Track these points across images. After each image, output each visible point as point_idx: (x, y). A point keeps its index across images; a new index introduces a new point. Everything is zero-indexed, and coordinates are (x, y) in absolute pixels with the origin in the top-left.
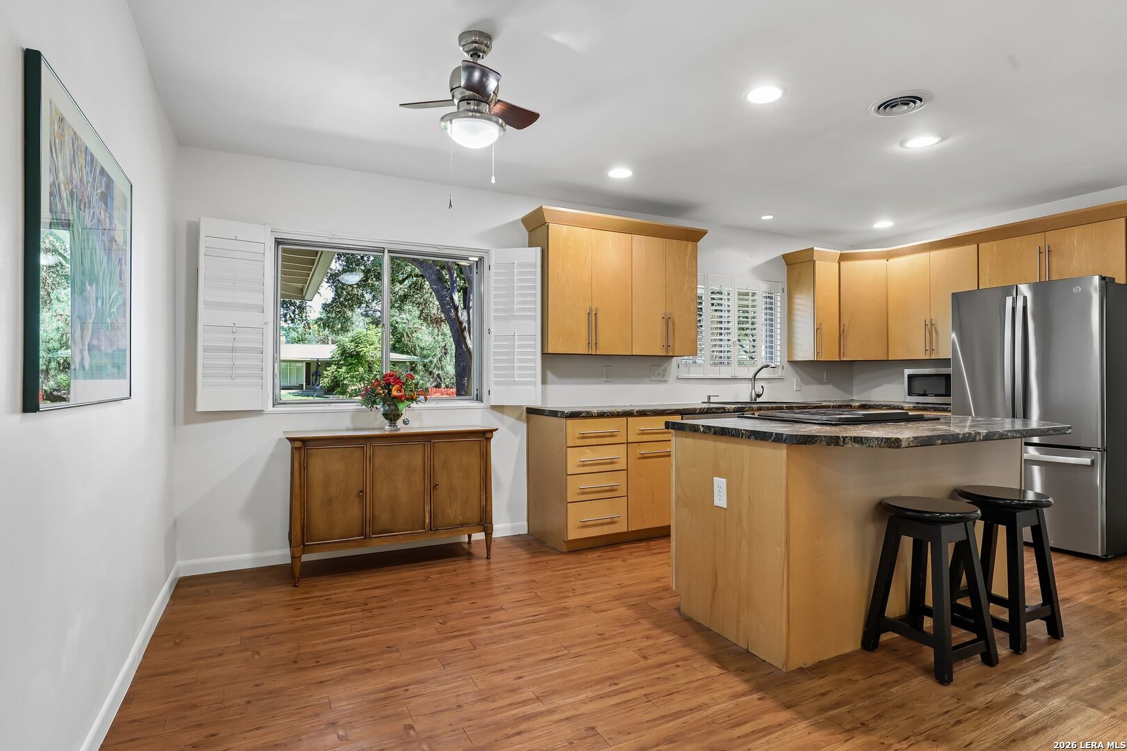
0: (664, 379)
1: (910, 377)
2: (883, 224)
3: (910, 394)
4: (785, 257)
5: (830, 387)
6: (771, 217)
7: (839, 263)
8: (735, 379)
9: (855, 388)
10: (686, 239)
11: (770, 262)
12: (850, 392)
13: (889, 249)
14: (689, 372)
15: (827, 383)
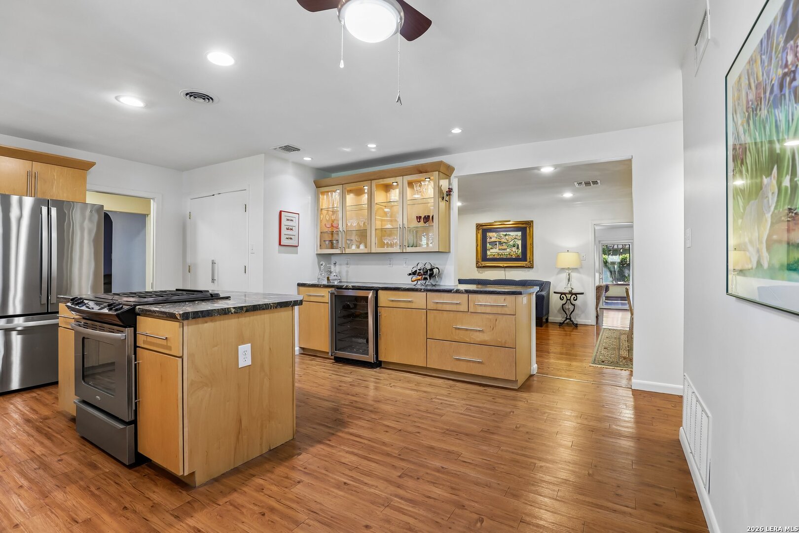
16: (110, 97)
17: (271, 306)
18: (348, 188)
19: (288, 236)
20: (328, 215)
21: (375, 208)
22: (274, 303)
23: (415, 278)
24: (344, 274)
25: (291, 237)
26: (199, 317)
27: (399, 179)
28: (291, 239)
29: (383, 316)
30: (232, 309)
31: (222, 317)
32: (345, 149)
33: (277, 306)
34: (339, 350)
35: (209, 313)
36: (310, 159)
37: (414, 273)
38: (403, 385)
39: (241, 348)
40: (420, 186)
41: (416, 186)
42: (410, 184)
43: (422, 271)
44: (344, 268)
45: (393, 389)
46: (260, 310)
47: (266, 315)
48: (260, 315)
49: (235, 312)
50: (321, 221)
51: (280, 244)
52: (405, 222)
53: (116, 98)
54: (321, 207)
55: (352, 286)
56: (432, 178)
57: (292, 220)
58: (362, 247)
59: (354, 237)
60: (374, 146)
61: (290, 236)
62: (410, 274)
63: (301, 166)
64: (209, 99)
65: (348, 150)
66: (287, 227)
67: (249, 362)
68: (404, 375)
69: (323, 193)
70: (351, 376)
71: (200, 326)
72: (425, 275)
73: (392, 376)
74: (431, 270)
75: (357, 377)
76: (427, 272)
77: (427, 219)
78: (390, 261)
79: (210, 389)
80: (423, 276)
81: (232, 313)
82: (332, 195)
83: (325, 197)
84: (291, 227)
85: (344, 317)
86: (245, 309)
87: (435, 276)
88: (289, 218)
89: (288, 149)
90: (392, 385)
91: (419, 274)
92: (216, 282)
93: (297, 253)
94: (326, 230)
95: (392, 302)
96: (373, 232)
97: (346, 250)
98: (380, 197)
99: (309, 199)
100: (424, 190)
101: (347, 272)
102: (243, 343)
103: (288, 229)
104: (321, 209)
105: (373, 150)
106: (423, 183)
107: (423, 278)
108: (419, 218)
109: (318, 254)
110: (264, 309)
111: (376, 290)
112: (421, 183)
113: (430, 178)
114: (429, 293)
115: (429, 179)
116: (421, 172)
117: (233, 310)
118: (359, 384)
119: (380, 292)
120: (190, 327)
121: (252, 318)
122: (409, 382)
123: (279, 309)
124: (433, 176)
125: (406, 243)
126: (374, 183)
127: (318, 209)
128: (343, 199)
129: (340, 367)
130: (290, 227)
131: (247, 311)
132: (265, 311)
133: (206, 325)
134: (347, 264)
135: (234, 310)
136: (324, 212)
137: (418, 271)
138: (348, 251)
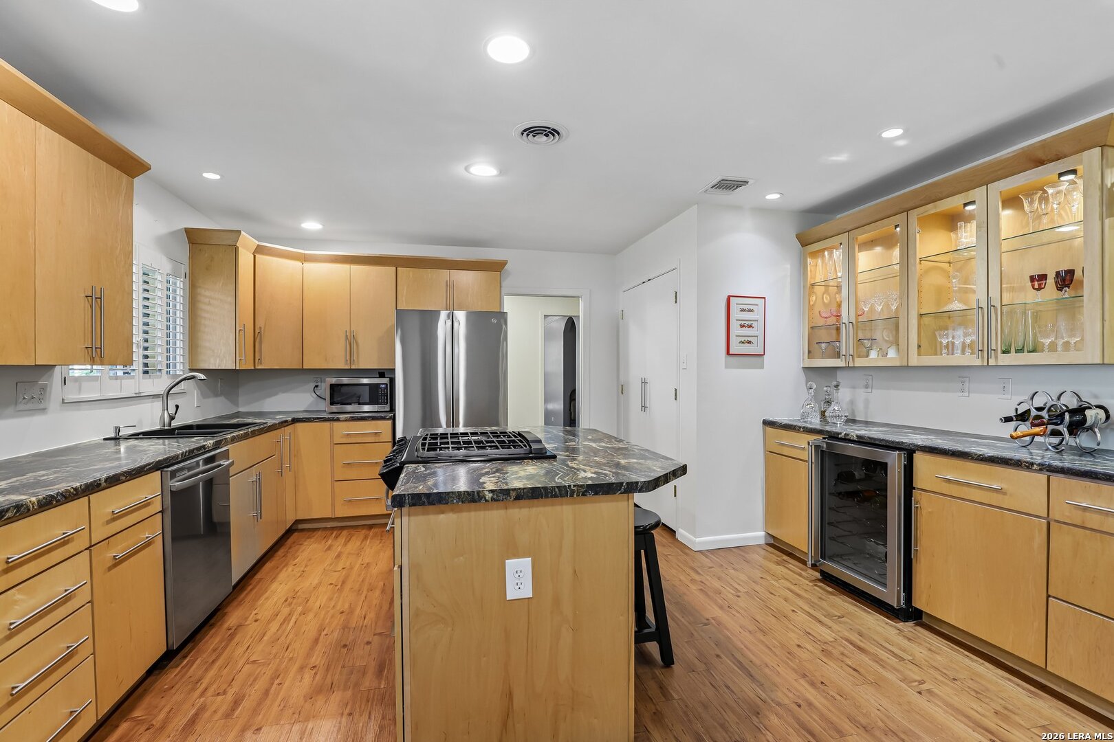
0: (42, 406)
1: (333, 387)
2: (311, 225)
3: (332, 403)
4: (188, 231)
5: (222, 399)
6: (217, 177)
7: (255, 256)
8: (139, 397)
9: (241, 399)
10: (119, 167)
11: (174, 234)
12: (236, 404)
13: (307, 252)
14: (80, 391)
15: (221, 394)
16: (459, 170)
17: (573, 492)
18: (859, 237)
19: (743, 339)
20: (829, 294)
21: (917, 269)
22: (578, 486)
23: (1024, 428)
24: (860, 406)
25: (750, 339)
26: (423, 504)
27: (978, 193)
28: (749, 342)
29: (924, 512)
30: (487, 493)
31: (466, 505)
32: (834, 158)
33: (586, 491)
34: (831, 558)
35: (441, 497)
36: (778, 196)
37: (1023, 417)
38: (956, 700)
39: (511, 564)
40: (1045, 199)
41: (1031, 203)
42: (1012, 201)
43: (1044, 414)
44: (861, 394)
45: (921, 702)
46: (546, 497)
47: (565, 507)
48: (553, 505)
49: (493, 499)
50: (811, 308)
51: (728, 353)
52: (994, 293)
53: (467, 169)
54: (810, 281)
55: (858, 436)
56: (1080, 168)
57: (750, 311)
58: (892, 353)
59: (881, 334)
60: (899, 132)
61: (746, 339)
62: (1008, 419)
63: (765, 211)
64: (553, 135)
65: (842, 158)
66: (741, 322)
67: (527, 591)
68: (973, 665)
69: (814, 254)
70: (835, 627)
71: (432, 518)
72: (1056, 424)
73: (938, 657)
74: (1081, 410)
75: (847, 634)
76: (1062, 416)
77: (1066, 279)
78: (963, 383)
79: (449, 629)
80: (1050, 427)
81: (486, 501)
82: (831, 255)
83: (820, 261)
84: (750, 323)
85: (840, 495)
86: (513, 494)
87: (1091, 428)
88: (742, 307)
89: (728, 185)
90: (924, 687)
91: (1038, 422)
92: (647, 410)
93: (762, 367)
94: (821, 322)
95: (947, 485)
96: (914, 322)
97: (856, 359)
98: (931, 244)
99: (787, 268)
100: (1055, 206)
101: (867, 402)
102: (516, 555)
103: (742, 326)
104: (813, 285)
105: (901, 143)
106: (1050, 191)
107: (1048, 432)
108: (1038, 280)
109: (805, 369)
110: (556, 496)
111: (909, 452)
112: (1045, 192)
113: (1074, 172)
114: (1056, 479)
115: (1071, 177)
116: (1041, 162)
117: (489, 496)
118: (842, 654)
119: (918, 457)
120: (412, 518)
121: (534, 510)
122: (978, 695)
123: (590, 496)
124: (1081, 162)
125: (996, 344)
126: (914, 215)
127: (806, 288)
128: (850, 260)
129: (824, 595)
130: (747, 323)
131: (518, 498)
132: (559, 499)
133: (442, 516)
134: (867, 387)
135: (491, 495)
136: (819, 290)
137: (1034, 413)
138: (859, 362)
